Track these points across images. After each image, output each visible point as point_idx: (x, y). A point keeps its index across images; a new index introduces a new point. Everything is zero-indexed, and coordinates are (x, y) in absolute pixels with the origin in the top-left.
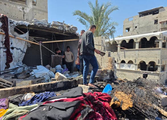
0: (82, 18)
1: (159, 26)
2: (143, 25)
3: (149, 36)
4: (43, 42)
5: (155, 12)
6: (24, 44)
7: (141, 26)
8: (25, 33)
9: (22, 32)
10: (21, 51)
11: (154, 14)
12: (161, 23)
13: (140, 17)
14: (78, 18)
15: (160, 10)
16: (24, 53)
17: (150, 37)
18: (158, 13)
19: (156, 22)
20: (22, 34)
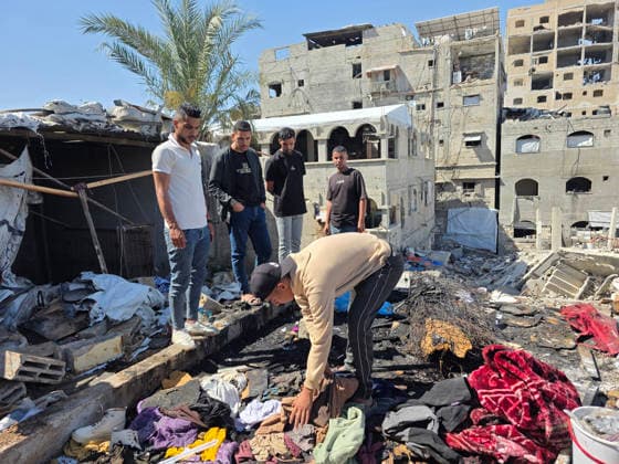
0: (122, 45)
1: (366, 84)
2: (321, 78)
3: (355, 121)
5: (351, 37)
6: (18, 200)
7: (314, 80)
8: (18, 154)
9: (6, 153)
10: (10, 229)
11: (349, 44)
12: (369, 75)
13: (310, 49)
14: (105, 44)
15: (365, 33)
16: (20, 233)
17: (358, 125)
18: (360, 42)
19: (357, 70)
20: (11, 161)
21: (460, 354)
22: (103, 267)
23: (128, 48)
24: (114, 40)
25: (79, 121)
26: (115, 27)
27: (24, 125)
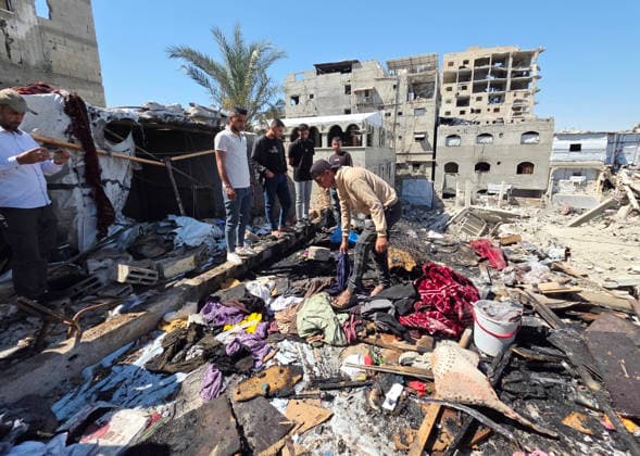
0: (194, 67)
1: (354, 99)
2: (325, 94)
3: (346, 122)
4: (173, 159)
5: (345, 68)
6: (125, 167)
7: (321, 95)
8: (125, 137)
9: (117, 136)
10: (121, 186)
11: (343, 72)
12: (356, 93)
13: (318, 74)
14: (184, 66)
15: (354, 65)
16: (127, 189)
17: (348, 124)
18: (350, 71)
19: (348, 89)
20: (120, 141)
21: (409, 268)
22: (182, 212)
23: (199, 69)
24: (189, 64)
25: (166, 116)
26: (190, 55)
27: (130, 117)
